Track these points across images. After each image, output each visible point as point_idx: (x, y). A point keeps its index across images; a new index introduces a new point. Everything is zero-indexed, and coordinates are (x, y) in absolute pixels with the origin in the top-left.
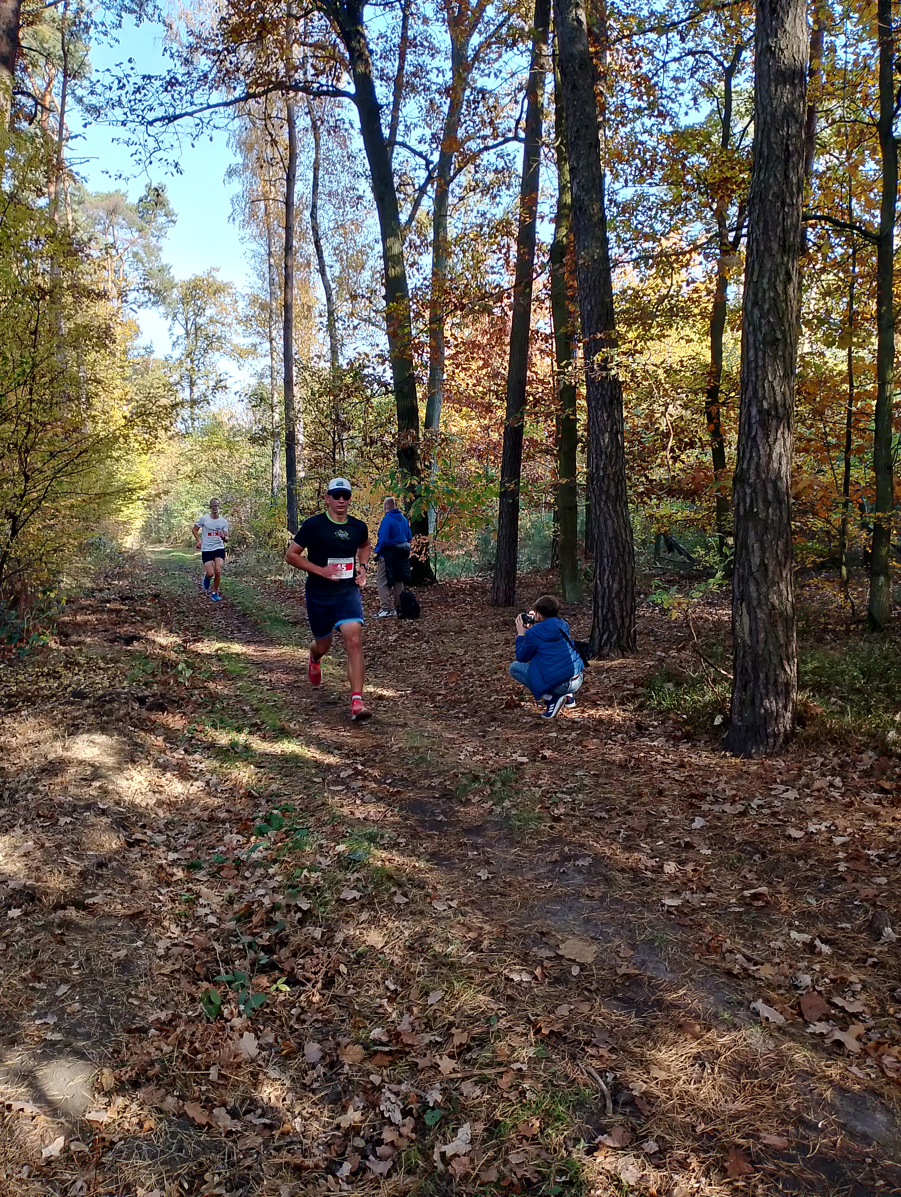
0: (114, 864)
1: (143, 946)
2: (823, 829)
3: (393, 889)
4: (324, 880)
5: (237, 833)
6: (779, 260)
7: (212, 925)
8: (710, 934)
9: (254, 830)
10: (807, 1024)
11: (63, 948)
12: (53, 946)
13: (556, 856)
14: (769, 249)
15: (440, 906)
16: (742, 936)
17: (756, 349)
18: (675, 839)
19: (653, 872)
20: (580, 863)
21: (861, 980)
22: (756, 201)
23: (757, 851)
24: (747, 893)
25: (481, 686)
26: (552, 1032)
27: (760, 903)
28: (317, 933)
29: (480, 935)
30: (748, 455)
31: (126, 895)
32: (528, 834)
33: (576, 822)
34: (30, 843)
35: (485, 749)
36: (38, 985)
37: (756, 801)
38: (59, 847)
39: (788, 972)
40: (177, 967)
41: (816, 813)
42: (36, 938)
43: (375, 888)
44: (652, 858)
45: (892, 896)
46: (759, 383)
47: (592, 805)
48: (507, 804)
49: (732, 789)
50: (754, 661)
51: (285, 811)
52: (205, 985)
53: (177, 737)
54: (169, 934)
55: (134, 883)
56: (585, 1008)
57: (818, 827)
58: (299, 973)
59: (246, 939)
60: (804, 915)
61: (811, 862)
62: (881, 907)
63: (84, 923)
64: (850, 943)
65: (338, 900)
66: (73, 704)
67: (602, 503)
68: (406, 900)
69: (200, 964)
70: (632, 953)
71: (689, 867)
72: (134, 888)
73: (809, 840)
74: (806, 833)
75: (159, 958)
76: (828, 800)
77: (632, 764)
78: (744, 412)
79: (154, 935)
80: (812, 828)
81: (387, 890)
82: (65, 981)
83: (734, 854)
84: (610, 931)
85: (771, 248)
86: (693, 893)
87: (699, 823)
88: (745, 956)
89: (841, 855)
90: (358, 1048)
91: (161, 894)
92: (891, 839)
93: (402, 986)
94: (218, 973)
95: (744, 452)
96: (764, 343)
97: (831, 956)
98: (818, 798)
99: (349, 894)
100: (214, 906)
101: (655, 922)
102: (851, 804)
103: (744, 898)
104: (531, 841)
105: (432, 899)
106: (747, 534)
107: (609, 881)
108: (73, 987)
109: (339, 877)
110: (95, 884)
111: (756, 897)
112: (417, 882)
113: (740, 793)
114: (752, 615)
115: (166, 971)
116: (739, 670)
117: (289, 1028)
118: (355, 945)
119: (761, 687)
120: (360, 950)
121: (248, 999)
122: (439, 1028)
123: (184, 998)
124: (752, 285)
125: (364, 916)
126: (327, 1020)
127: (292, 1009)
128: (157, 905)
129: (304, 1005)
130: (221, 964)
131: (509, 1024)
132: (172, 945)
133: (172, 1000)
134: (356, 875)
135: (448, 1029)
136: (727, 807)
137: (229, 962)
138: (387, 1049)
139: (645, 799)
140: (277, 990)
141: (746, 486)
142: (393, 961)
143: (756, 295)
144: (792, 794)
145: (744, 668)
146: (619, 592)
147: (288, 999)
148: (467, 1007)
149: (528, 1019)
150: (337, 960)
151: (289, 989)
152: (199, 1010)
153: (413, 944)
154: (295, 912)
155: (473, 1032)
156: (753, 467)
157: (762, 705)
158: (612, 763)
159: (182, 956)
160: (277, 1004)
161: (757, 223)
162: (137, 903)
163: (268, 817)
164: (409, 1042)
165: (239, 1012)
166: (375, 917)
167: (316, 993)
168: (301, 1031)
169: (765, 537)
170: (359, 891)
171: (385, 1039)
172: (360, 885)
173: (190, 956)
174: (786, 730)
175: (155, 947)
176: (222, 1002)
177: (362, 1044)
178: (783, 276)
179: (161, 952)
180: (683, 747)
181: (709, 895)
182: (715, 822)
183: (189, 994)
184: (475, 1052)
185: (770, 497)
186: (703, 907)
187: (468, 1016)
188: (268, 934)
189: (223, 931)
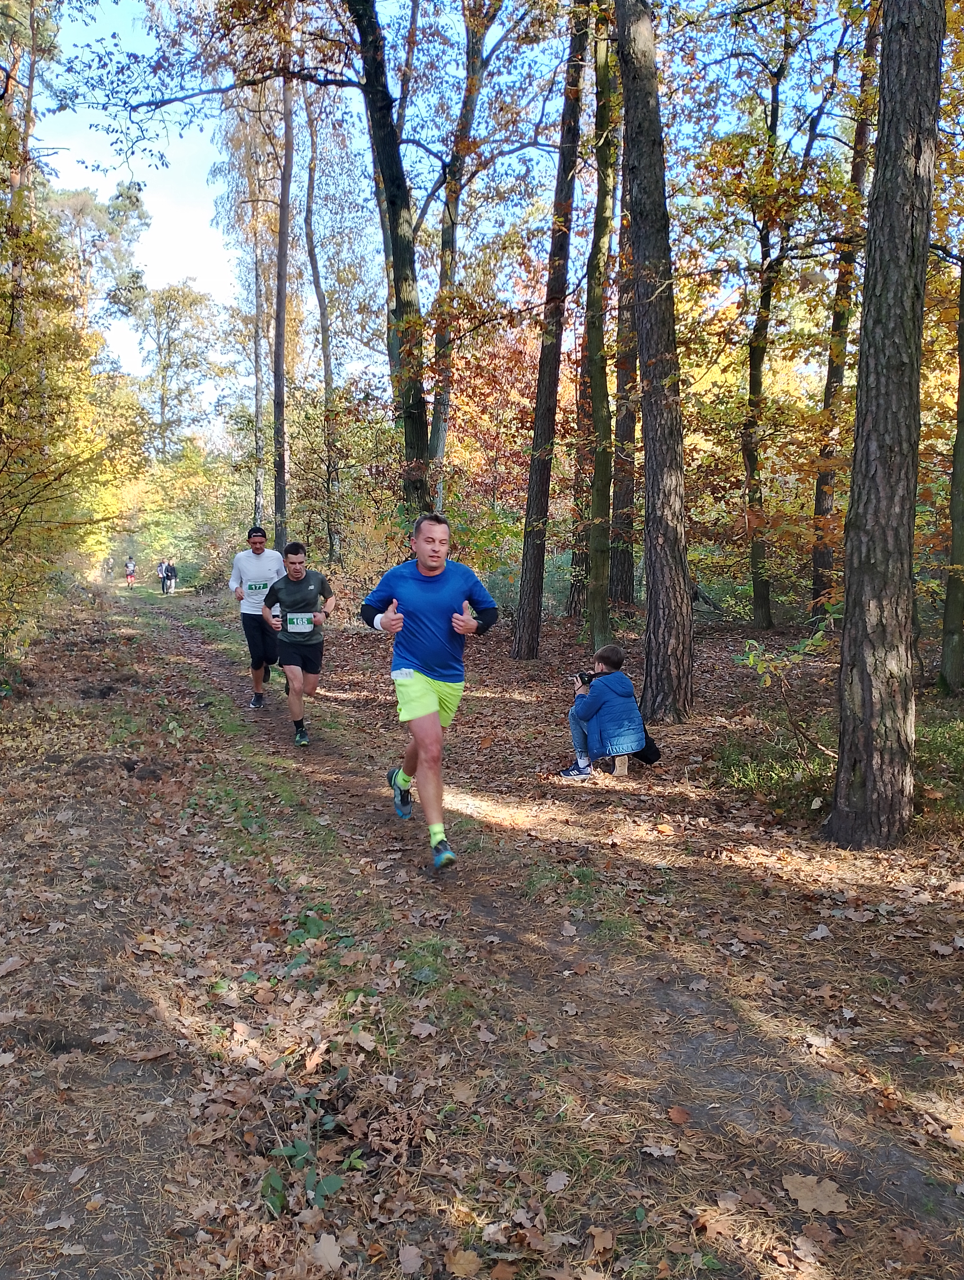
0: (123, 985)
1: (173, 1103)
3: (476, 1023)
4: (386, 1007)
5: (267, 941)
6: (906, 273)
9: (286, 935)
11: (72, 1110)
12: (61, 1107)
14: (896, 260)
15: (537, 1046)
17: (877, 374)
18: (799, 955)
19: (782, 998)
20: (694, 986)
22: (881, 203)
23: (902, 972)
25: (521, 753)
27: (924, 1042)
28: (391, 1083)
29: (595, 1088)
30: (864, 498)
31: (142, 1030)
32: (623, 946)
33: (676, 931)
34: (17, 958)
36: (44, 1168)
37: (883, 906)
38: (53, 962)
40: (219, 1135)
41: (960, 922)
42: (36, 1094)
43: (451, 1020)
44: (778, 979)
46: (881, 414)
50: (866, 738)
51: (321, 912)
52: (258, 1159)
53: (176, 813)
54: (203, 1085)
55: (150, 1012)
58: (375, 1140)
59: (301, 1092)
63: (94, 1071)
65: (409, 1037)
66: (48, 769)
67: (659, 548)
68: (494, 1038)
69: (249, 1131)
70: (790, 1114)
71: (826, 992)
72: (151, 1019)
73: (960, 959)
74: (955, 949)
77: (723, 856)
78: (860, 447)
79: (184, 1087)
80: (961, 942)
81: (468, 1023)
82: (80, 1160)
83: (874, 975)
85: (898, 258)
86: (837, 1026)
87: (821, 932)
90: (471, 1255)
91: (183, 1026)
94: (273, 1143)
95: (860, 494)
96: (888, 367)
98: (957, 903)
99: (423, 1029)
100: (252, 1044)
101: (806, 1070)
104: (628, 957)
105: (526, 1036)
106: (862, 588)
107: (736, 1012)
108: (91, 1167)
109: (404, 1004)
110: (102, 1014)
112: (501, 1012)
113: (863, 896)
114: (866, 683)
115: (207, 1141)
116: (847, 747)
117: (373, 1221)
118: (439, 1100)
119: (875, 767)
120: (447, 1107)
121: (318, 1182)
122: (570, 1225)
123: (234, 1181)
124: (874, 299)
125: (444, 1060)
126: (421, 1210)
127: (374, 1195)
128: (183, 1042)
129: (387, 1187)
130: (276, 1130)
131: (661, 1220)
132: (208, 1101)
133: (220, 1184)
134: (425, 1002)
135: (584, 1227)
136: (851, 913)
137: (285, 1127)
138: (511, 1257)
139: (749, 901)
140: (352, 1169)
141: (862, 534)
142: (492, 1125)
143: (879, 311)
144: (926, 897)
145: (854, 744)
146: (675, 650)
147: (367, 1181)
148: (602, 1195)
149: (684, 1212)
150: (422, 1124)
151: (365, 1166)
152: (259, 1202)
153: (514, 1100)
154: (357, 1054)
155: (618, 1232)
156: (871, 511)
157: (875, 788)
158: (700, 853)
159: (223, 1118)
160: (353, 1187)
161: (882, 229)
162: (157, 1041)
163: (302, 920)
164: (539, 1248)
165: (307, 1201)
166: (459, 1061)
167: (402, 1172)
168: (391, 1227)
169: (883, 593)
170: (432, 1024)
171: (503, 1240)
172: (432, 1016)
173: (235, 1118)
174: (902, 818)
175: (188, 1104)
176: (284, 1185)
177: (475, 1250)
178: (910, 291)
179: (196, 1112)
180: (778, 834)
181: (858, 1030)
182: (841, 932)
183: (240, 1174)
184: (624, 1261)
185: (891, 547)
186: (854, 1047)
187: (605, 1208)
188: (328, 1085)
189: (271, 1081)
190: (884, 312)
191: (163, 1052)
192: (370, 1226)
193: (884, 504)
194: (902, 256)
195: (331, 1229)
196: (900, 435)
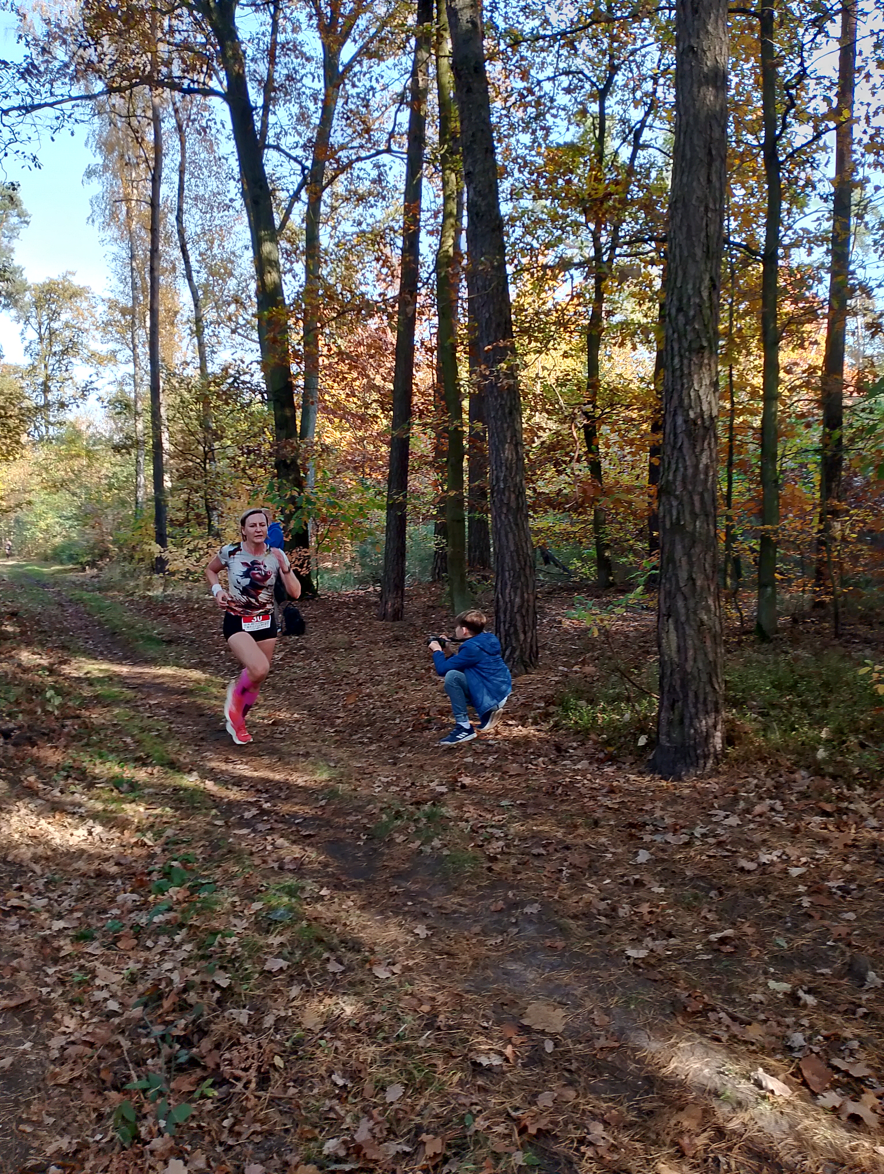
1: (33, 1047)
2: (775, 858)
3: (326, 955)
4: (243, 947)
5: (132, 892)
6: (703, 267)
7: (115, 1014)
8: (685, 989)
9: (151, 885)
10: (814, 1095)
13: (501, 904)
14: (693, 256)
15: (381, 973)
16: (718, 989)
17: (681, 357)
18: (623, 876)
19: (606, 916)
20: (528, 910)
21: (857, 1036)
23: (713, 887)
24: (713, 937)
25: (383, 707)
26: (539, 1130)
27: (728, 949)
28: (243, 1016)
29: (433, 1007)
30: (673, 467)
31: (6, 980)
32: (465, 878)
33: (513, 862)
35: (398, 778)
37: (698, 829)
39: (777, 1030)
40: (76, 1074)
41: (764, 841)
43: (303, 954)
44: (603, 900)
45: (866, 935)
46: (685, 392)
47: (526, 839)
48: (436, 843)
49: (671, 817)
50: (682, 680)
51: (185, 862)
52: (113, 1095)
53: (50, 776)
54: (63, 1029)
55: (15, 963)
56: (570, 1094)
57: (769, 857)
58: (226, 1069)
59: (158, 1030)
60: (778, 959)
61: (772, 898)
62: (857, 947)
64: (833, 990)
65: (262, 972)
67: (503, 516)
68: (342, 968)
69: (105, 1068)
70: (607, 1019)
71: (645, 908)
72: (16, 970)
73: (763, 873)
74: (759, 865)
75: (53, 1062)
76: (773, 826)
77: (560, 791)
78: (669, 421)
79: (44, 1031)
80: (765, 858)
81: (319, 956)
83: (688, 891)
84: (578, 992)
85: (695, 254)
86: (654, 939)
87: (643, 856)
88: (728, 1014)
89: (802, 888)
90: (312, 1168)
91: (47, 975)
92: (848, 867)
93: (352, 1079)
94: (128, 1077)
95: (669, 463)
96: (690, 350)
97: (817, 1007)
98: (762, 824)
99: (275, 964)
100: (114, 988)
101: (624, 979)
102: (797, 830)
103: (709, 942)
104: (470, 887)
105: (371, 965)
106: (675, 547)
107: (564, 931)
109: (261, 943)
111: (723, 941)
112: (350, 944)
113: (680, 821)
114: (681, 631)
115: (64, 1080)
116: (666, 689)
117: (221, 1144)
118: (288, 1029)
119: (691, 705)
120: (295, 1035)
121: (170, 1111)
122: (405, 1134)
123: (89, 1116)
124: (676, 291)
125: (295, 991)
126: (267, 1131)
127: (223, 1120)
128: (44, 990)
129: (236, 1112)
130: (131, 1065)
131: (487, 1123)
132: (68, 1043)
133: (75, 1121)
134: (279, 939)
135: (417, 1135)
136: (670, 837)
137: (140, 1063)
138: (347, 1167)
139: (581, 831)
140: (203, 1096)
141: (672, 498)
142: (336, 1048)
143: (680, 300)
144: (734, 821)
145: (672, 686)
146: (521, 607)
147: (218, 1107)
148: (434, 1104)
149: (509, 1115)
150: (271, 1051)
151: (216, 1093)
152: (111, 1134)
153: (357, 1024)
154: (213, 991)
155: (447, 1137)
156: (679, 478)
157: (691, 725)
158: (538, 791)
159: (81, 1058)
160: (204, 1114)
161: (680, 228)
162: (20, 990)
163: (167, 869)
164: (374, 1157)
165: (159, 1129)
166: (308, 991)
167: (252, 1097)
168: (238, 1149)
169: (692, 551)
170: (285, 959)
171: (342, 1153)
172: (285, 951)
173: (91, 1057)
174: (716, 750)
175: (47, 1048)
176: (137, 1117)
177: (315, 1163)
178: (707, 282)
179: (55, 1054)
180: (609, 770)
181: (672, 941)
182: (661, 855)
183: (95, 1110)
184: (452, 1163)
185: (697, 509)
186: (669, 957)
187: (437, 1116)
188: (183, 1022)
189: (129, 1020)
190: (685, 301)
191: (26, 999)
192: (219, 1149)
193: (690, 471)
194: (699, 252)
195: (180, 1154)
196: (701, 410)
